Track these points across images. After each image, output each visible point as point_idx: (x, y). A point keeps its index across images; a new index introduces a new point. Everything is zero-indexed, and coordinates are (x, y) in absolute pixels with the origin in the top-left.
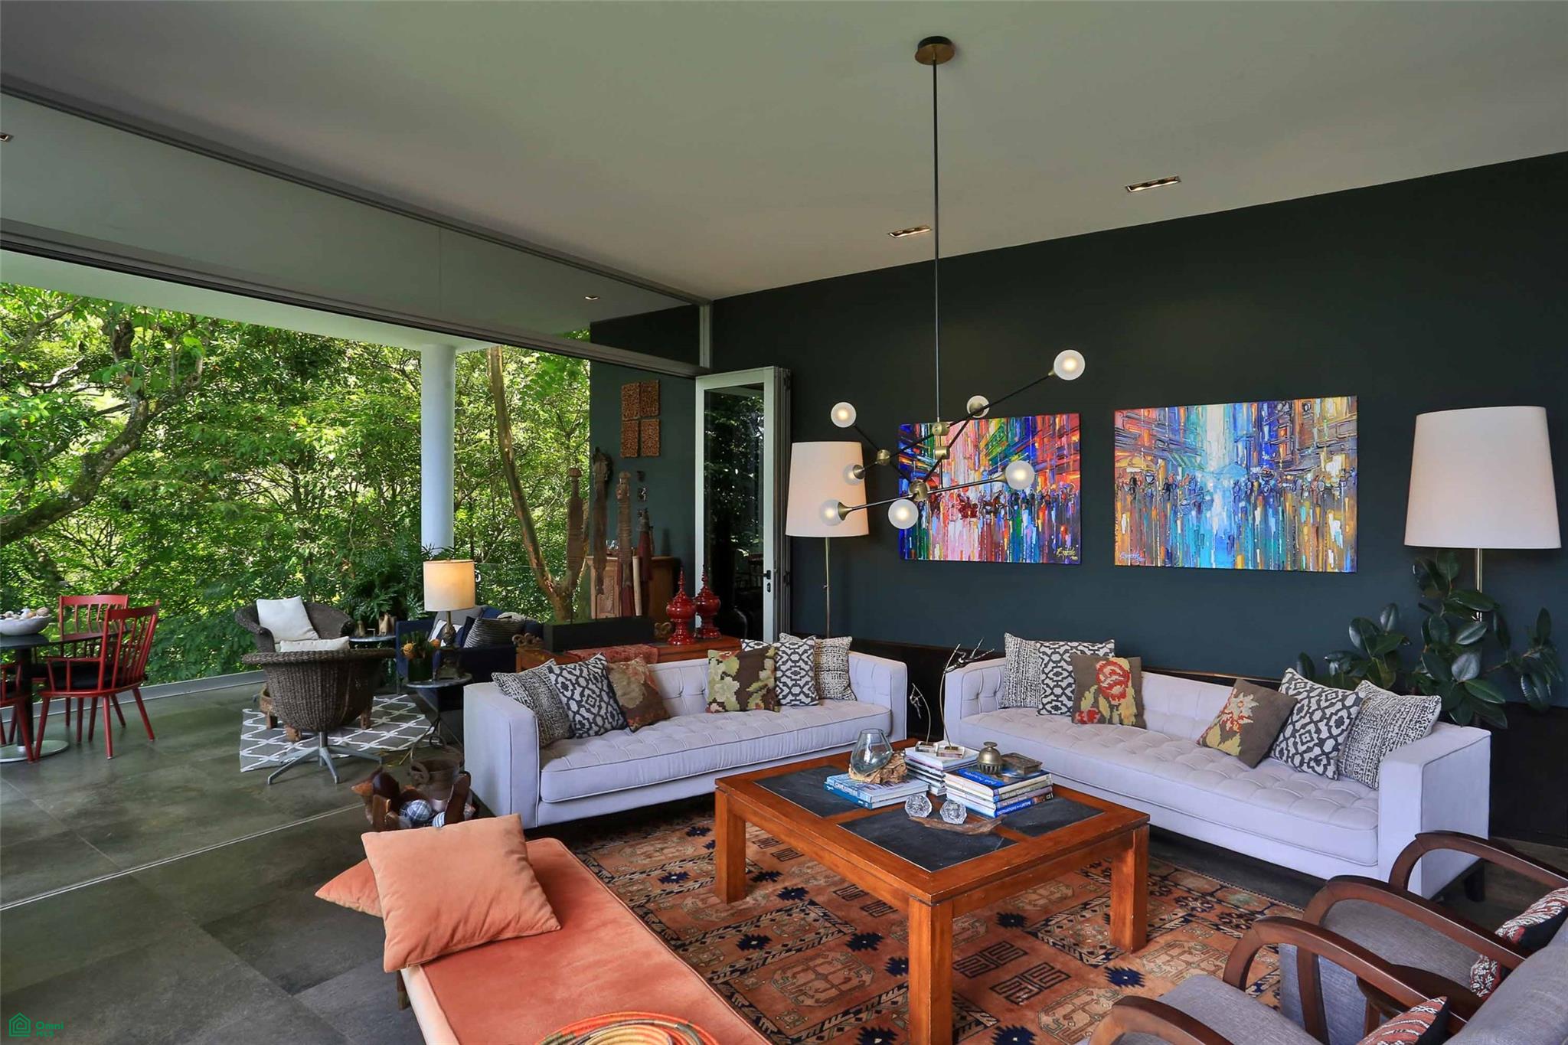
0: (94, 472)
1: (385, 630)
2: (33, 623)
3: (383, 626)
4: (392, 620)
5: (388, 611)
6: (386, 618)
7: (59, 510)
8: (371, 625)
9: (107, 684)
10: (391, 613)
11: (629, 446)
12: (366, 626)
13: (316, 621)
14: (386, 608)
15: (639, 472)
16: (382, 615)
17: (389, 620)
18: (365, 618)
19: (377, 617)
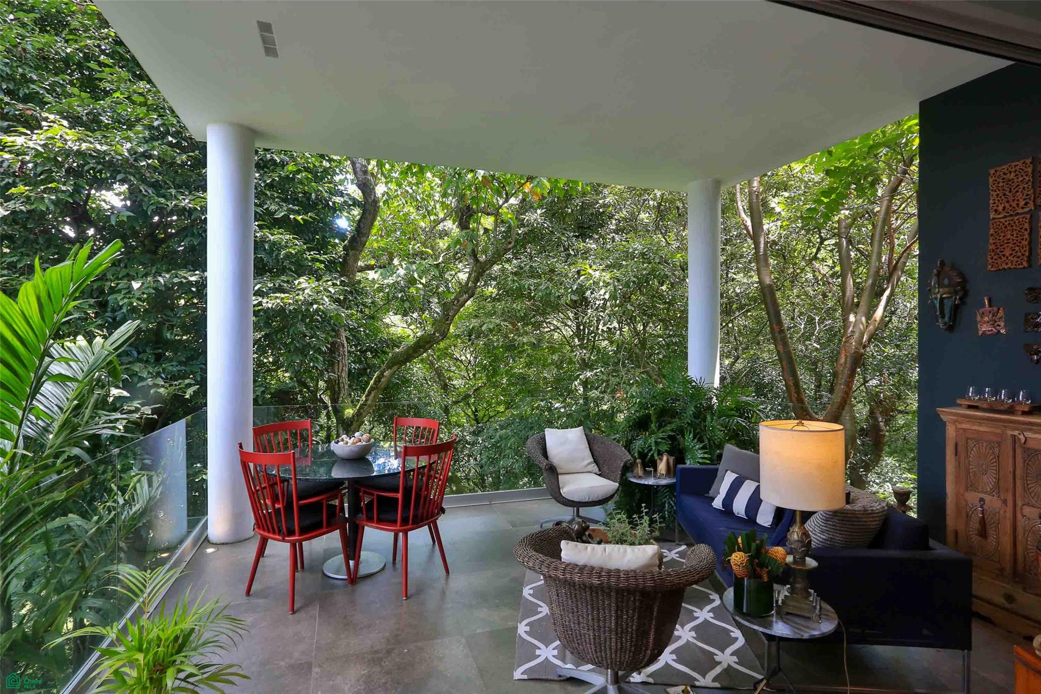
0: (448, 315)
1: (664, 472)
2: (356, 449)
3: (662, 467)
4: (672, 459)
5: (666, 451)
6: (665, 458)
7: (428, 342)
8: (650, 464)
9: (405, 521)
10: (670, 453)
11: (1007, 253)
12: (645, 465)
13: (596, 454)
14: (664, 448)
15: (1031, 289)
16: (660, 454)
17: (668, 460)
18: (642, 455)
19: (655, 455)
